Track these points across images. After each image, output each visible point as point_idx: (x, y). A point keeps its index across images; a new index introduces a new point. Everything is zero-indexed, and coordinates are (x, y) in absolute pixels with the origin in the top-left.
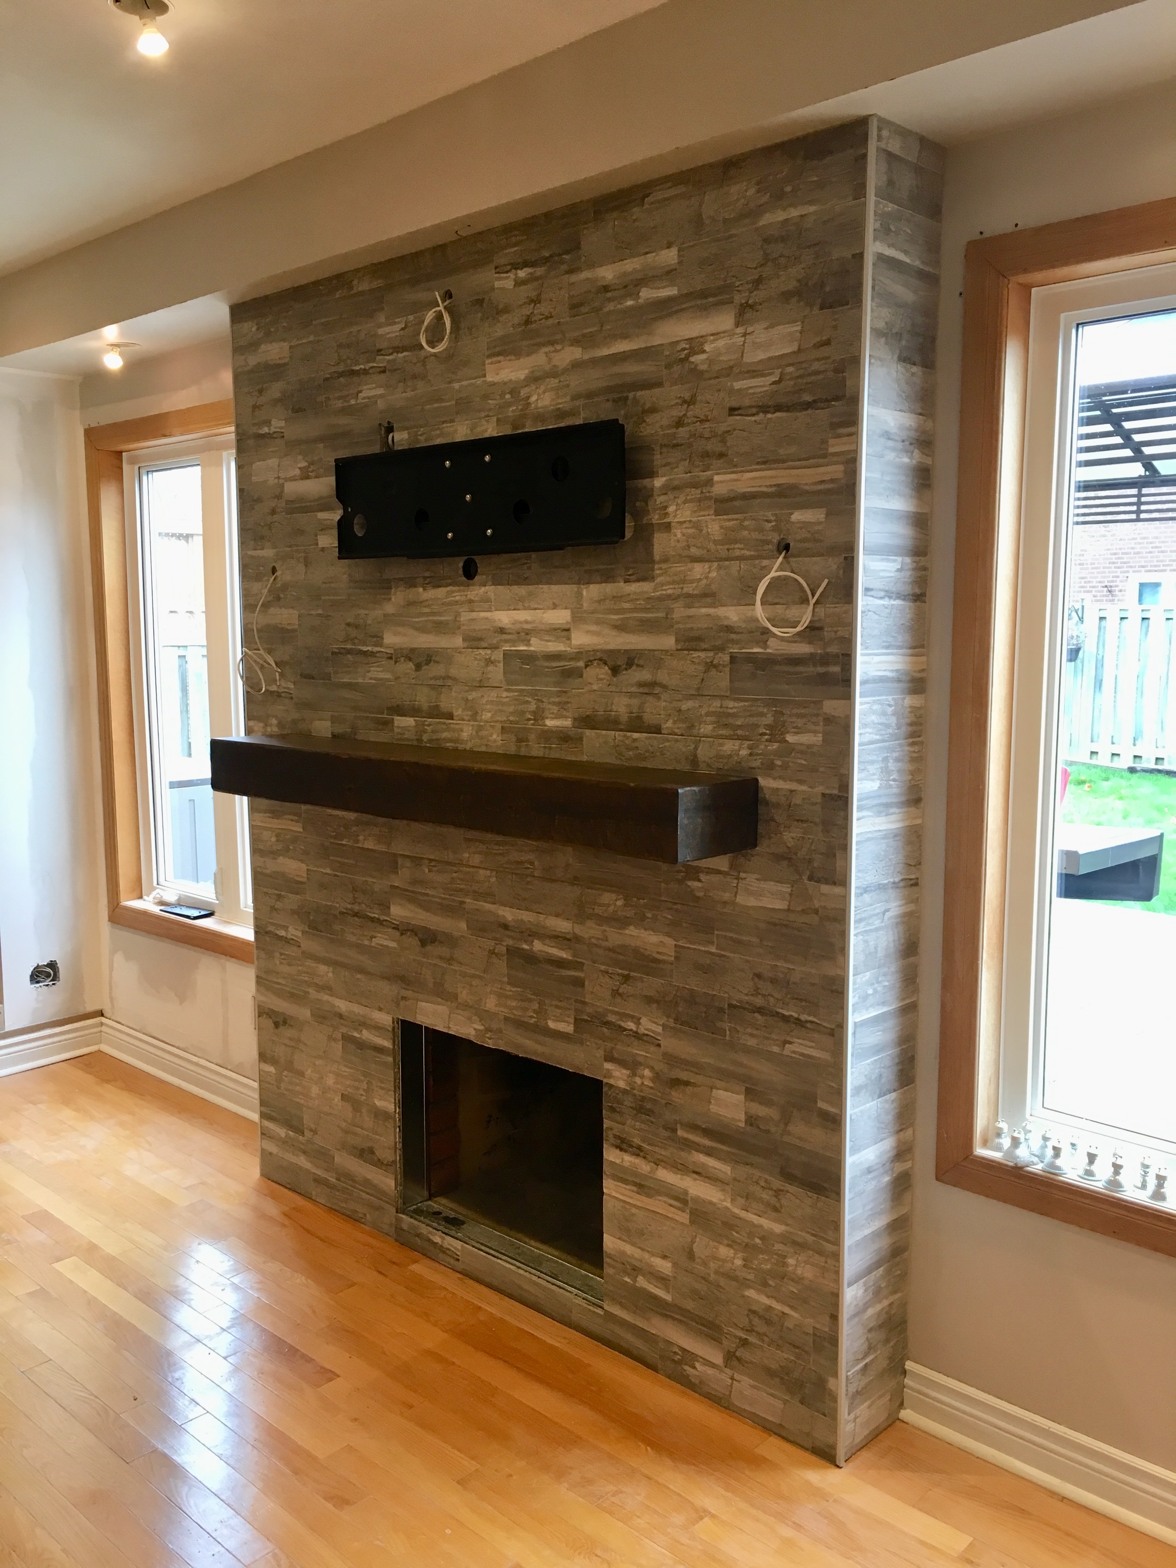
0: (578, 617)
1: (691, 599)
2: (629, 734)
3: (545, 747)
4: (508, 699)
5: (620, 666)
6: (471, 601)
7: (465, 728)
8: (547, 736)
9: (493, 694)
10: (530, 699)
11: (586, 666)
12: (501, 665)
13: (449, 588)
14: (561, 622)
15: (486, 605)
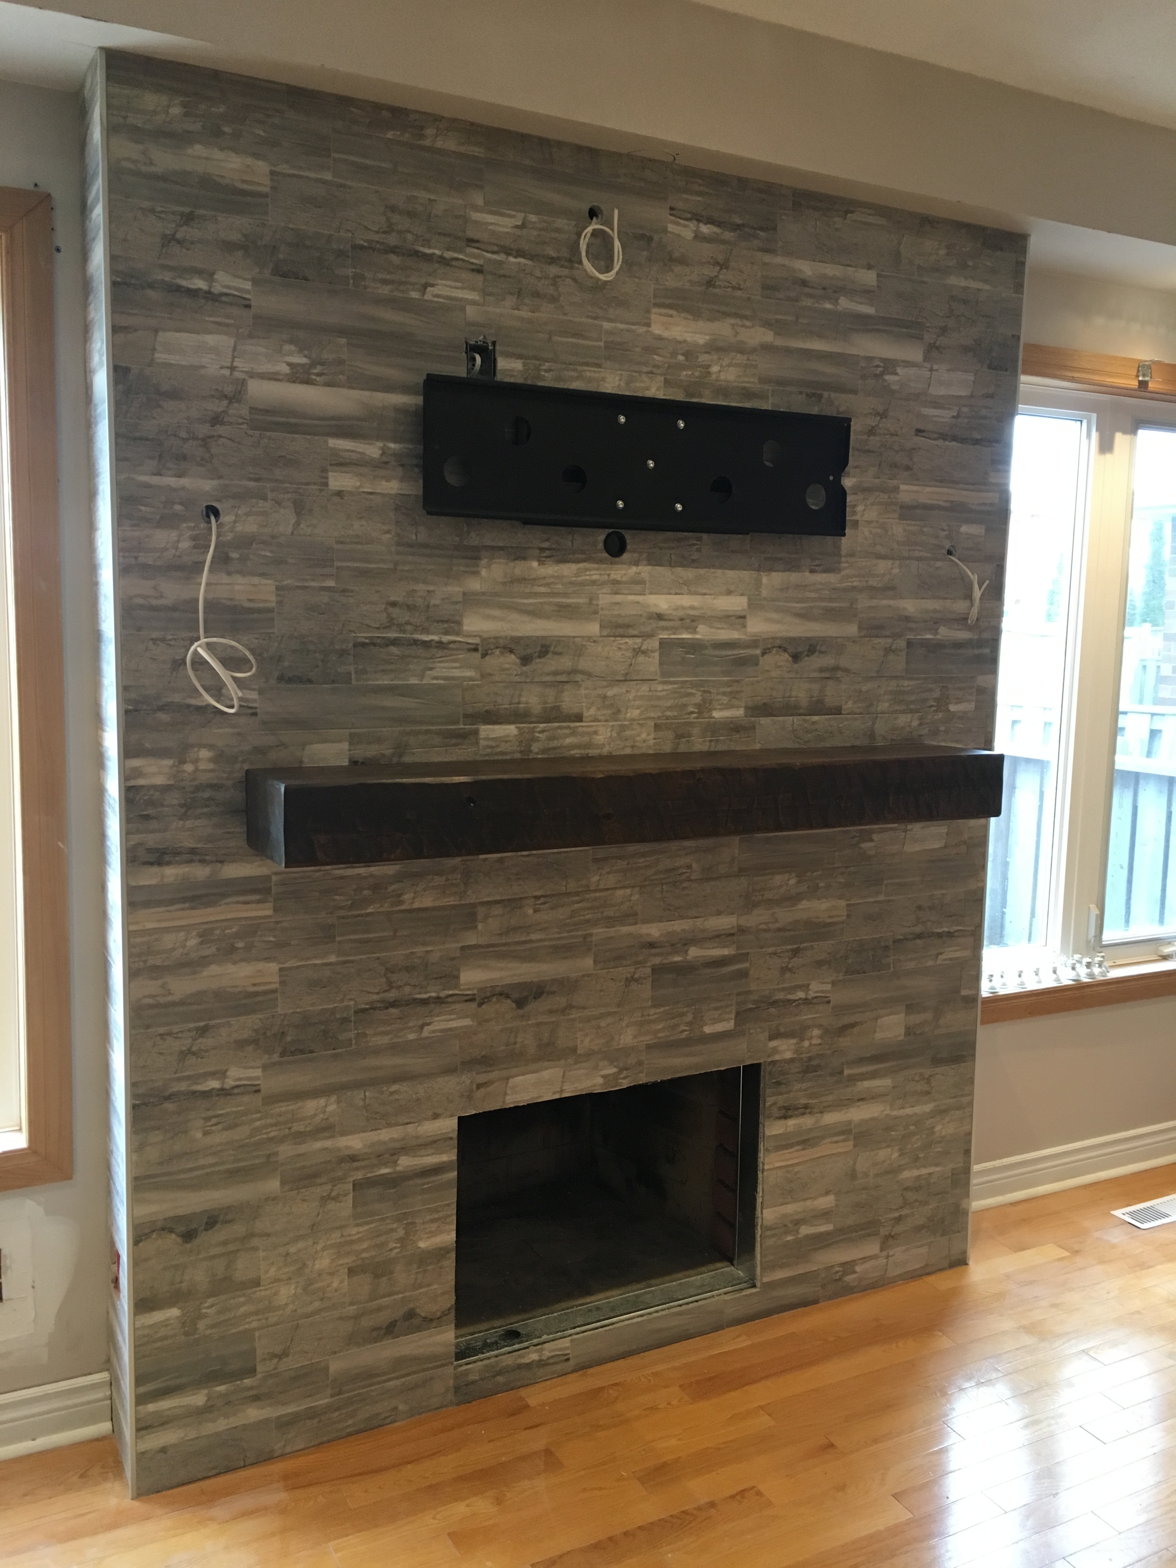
0: (755, 605)
1: (873, 591)
2: (808, 717)
3: (711, 741)
4: (665, 693)
5: (801, 653)
6: (616, 582)
7: (601, 730)
8: (713, 729)
9: (644, 688)
10: (694, 691)
11: (763, 654)
12: (657, 655)
13: (581, 565)
14: (736, 609)
15: (638, 588)
